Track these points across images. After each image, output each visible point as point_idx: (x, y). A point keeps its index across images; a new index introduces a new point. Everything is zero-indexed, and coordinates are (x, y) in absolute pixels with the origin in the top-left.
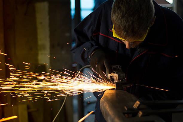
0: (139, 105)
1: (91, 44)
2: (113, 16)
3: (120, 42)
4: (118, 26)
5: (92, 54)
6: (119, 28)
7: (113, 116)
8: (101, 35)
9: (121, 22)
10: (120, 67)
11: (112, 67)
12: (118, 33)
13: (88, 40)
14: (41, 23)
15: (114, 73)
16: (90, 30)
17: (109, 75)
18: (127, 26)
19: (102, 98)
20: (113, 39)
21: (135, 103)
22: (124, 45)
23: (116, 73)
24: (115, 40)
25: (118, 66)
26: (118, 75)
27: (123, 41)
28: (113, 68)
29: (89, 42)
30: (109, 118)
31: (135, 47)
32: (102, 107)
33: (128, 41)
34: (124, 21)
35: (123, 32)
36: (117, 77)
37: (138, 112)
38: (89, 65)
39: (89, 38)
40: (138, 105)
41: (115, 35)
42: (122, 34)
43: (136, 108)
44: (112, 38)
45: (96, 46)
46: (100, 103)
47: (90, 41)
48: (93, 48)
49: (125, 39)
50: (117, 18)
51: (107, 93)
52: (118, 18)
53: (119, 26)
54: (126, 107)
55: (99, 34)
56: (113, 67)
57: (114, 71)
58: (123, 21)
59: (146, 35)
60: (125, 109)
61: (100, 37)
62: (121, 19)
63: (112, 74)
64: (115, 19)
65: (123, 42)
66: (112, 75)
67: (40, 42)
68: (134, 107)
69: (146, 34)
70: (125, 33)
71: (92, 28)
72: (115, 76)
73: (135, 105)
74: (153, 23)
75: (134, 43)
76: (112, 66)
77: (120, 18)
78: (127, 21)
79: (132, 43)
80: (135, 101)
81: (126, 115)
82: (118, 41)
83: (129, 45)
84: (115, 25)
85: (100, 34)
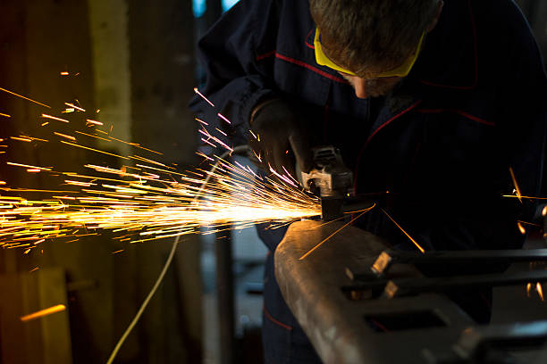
0: (389, 265)
1: (249, 84)
2: (314, 3)
3: (338, 80)
4: (331, 32)
5: (251, 113)
6: (335, 37)
7: (310, 298)
8: (280, 59)
9: (341, 21)
10: (336, 152)
11: (313, 153)
12: (331, 53)
13: (240, 73)
14: (104, 25)
15: (320, 169)
16: (247, 45)
17: (305, 177)
18: (358, 33)
19: (279, 245)
20: (317, 71)
21: (377, 258)
22: (350, 89)
23: (327, 171)
24: (321, 72)
25: (332, 149)
26: (332, 177)
27: (347, 77)
28: (316, 155)
29: (244, 78)
30: (298, 303)
31: (382, 94)
32: (280, 270)
33: (361, 77)
34: (350, 18)
35: (346, 50)
36: (330, 183)
37: (385, 285)
38: (246, 147)
39: (245, 67)
40: (384, 265)
41: (321, 59)
42: (343, 57)
43: (378, 273)
44: (314, 69)
45: (263, 89)
46: (276, 258)
47: (245, 75)
48: (256, 96)
49: (353, 71)
50: (327, 10)
51: (294, 229)
52: (332, 8)
53: (335, 31)
54: (351, 270)
55: (274, 55)
56: (317, 151)
57: (321, 166)
58: (347, 17)
59: (417, 56)
60: (347, 277)
61: (277, 64)
62: (341, 10)
63: (315, 174)
64: (321, 12)
65: (347, 81)
66: (314, 176)
67: (101, 83)
68: (375, 271)
69: (414, 54)
70: (353, 54)
71: (253, 38)
72: (324, 178)
73: (376, 266)
74: (436, 21)
75: (380, 81)
76: (314, 150)
77: (338, 7)
78: (360, 17)
79: (375, 83)
80: (378, 254)
81: (353, 293)
82: (330, 77)
83: (365, 87)
84: (321, 30)
85: (278, 55)
